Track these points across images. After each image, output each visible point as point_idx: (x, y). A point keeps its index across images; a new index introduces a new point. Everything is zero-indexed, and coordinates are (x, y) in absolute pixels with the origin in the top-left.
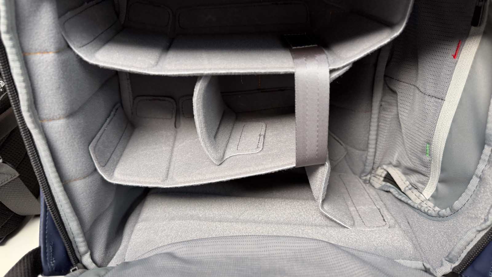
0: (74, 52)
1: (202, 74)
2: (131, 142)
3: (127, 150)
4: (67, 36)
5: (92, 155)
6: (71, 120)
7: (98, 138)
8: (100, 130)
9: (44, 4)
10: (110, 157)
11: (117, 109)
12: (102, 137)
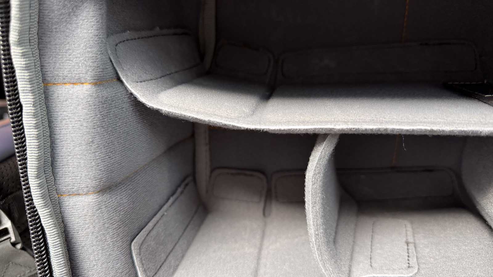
0: (126, 88)
1: (331, 130)
2: (200, 233)
3: (193, 248)
4: (119, 63)
5: (135, 258)
6: (106, 197)
7: (150, 228)
8: (155, 215)
9: (85, 4)
10: (165, 261)
11: (187, 185)
12: (156, 227)
